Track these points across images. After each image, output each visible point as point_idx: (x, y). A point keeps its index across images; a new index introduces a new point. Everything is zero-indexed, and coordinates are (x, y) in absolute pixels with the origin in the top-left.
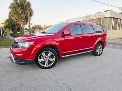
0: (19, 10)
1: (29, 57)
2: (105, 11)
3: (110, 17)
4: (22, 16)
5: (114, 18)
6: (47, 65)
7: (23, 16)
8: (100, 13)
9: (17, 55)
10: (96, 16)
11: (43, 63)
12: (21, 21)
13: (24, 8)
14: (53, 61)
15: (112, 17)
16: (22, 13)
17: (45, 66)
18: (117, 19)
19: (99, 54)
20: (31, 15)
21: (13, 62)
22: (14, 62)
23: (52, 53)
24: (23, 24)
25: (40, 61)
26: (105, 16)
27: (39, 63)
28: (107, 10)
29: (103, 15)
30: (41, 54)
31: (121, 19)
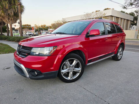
0: (6, 5)
1: (51, 68)
2: (104, 9)
3: (111, 16)
4: (9, 12)
5: (115, 17)
6: (71, 78)
7: (11, 12)
8: (99, 11)
9: (33, 66)
10: (97, 15)
11: (67, 74)
12: (9, 19)
13: (12, 2)
14: (79, 71)
15: (113, 16)
16: (10, 9)
17: (69, 78)
18: (118, 18)
19: (119, 58)
20: (22, 11)
21: (25, 76)
22: (28, 76)
23: (79, 61)
24: (11, 23)
25: (62, 73)
26: (106, 14)
27: (62, 75)
28: (106, 8)
29: (104, 14)
30: (64, 62)
31: (122, 18)
